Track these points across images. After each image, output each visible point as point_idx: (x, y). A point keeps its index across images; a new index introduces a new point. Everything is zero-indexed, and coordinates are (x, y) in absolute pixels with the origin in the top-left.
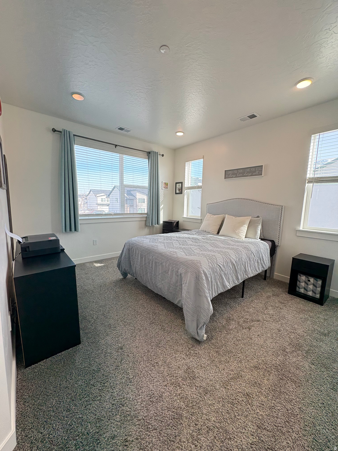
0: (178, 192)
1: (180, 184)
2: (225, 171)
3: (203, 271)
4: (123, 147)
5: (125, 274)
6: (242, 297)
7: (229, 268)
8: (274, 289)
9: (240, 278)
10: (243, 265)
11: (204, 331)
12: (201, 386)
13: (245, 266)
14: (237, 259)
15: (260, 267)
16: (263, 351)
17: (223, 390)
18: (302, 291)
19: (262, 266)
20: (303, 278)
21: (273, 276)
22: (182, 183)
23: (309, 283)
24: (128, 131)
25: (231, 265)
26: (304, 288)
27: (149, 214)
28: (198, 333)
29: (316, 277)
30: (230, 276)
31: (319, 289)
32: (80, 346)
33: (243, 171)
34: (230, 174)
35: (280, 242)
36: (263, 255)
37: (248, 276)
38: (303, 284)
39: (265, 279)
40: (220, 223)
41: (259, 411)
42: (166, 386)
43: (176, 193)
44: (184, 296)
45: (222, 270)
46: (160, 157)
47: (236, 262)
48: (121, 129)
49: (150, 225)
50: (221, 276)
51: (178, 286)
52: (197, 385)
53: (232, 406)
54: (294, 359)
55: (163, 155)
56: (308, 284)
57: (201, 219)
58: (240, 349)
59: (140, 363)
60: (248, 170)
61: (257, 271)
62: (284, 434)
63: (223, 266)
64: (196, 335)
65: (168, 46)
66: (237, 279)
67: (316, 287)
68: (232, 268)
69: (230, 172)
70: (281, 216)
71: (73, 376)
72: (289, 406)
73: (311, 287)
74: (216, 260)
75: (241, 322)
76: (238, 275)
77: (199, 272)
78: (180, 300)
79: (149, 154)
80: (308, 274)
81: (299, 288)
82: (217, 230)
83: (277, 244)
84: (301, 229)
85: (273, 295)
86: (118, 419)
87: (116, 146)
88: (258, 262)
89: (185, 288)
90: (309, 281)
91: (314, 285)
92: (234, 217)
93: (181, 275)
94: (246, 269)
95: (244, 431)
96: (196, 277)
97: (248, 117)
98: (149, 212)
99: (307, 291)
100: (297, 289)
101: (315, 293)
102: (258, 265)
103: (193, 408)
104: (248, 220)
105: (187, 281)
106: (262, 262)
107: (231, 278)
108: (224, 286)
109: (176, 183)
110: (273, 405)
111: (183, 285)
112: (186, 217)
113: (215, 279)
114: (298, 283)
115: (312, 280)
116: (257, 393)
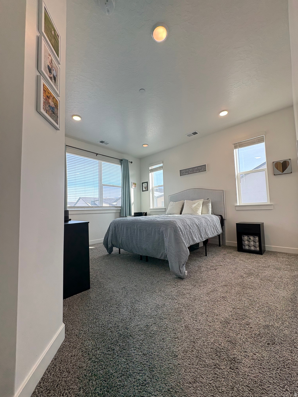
0: (144, 189)
1: (146, 184)
2: (180, 170)
3: (179, 226)
4: (103, 155)
5: (110, 250)
6: (206, 255)
7: (195, 228)
8: (228, 250)
9: (203, 236)
10: (204, 227)
11: (185, 269)
12: (190, 298)
13: (205, 228)
14: (199, 223)
15: (216, 232)
16: (227, 278)
17: (206, 297)
18: (247, 247)
19: (217, 231)
20: (245, 238)
21: (225, 243)
22: (147, 182)
23: (250, 240)
24: (107, 144)
25: (196, 226)
26: (248, 245)
27: (123, 207)
28: (180, 271)
29: (254, 234)
30: (196, 234)
31: (258, 244)
32: (91, 290)
33: (193, 169)
34: (183, 173)
35: (226, 216)
36: (216, 224)
37: (208, 236)
38: (246, 242)
39: (220, 245)
40: (181, 207)
41: (232, 302)
42: (166, 300)
43: (143, 191)
44: (167, 245)
45: (191, 228)
46: (129, 164)
47: (199, 224)
48: (102, 142)
49: (124, 216)
50: (191, 232)
51: (161, 242)
52: (188, 297)
53: (214, 302)
54: (250, 280)
55: (132, 162)
56: (249, 242)
57: (165, 209)
58: (212, 279)
59: (141, 293)
60: (196, 169)
61: (214, 234)
62: (250, 309)
63: (191, 225)
64: (180, 273)
65: (145, 89)
66: (202, 237)
67: (255, 242)
68: (197, 228)
69: (184, 171)
70: (223, 197)
71: (92, 304)
72: (251, 298)
73: (252, 243)
74: (186, 221)
75: (209, 267)
76: (201, 234)
77: (176, 227)
78: (163, 253)
79: (121, 161)
80: (248, 234)
81: (244, 246)
82: (180, 212)
83: (224, 218)
84: (238, 204)
85: (227, 253)
86: (137, 318)
87: (97, 154)
88: (213, 228)
89: (166, 240)
90: (250, 239)
91: (253, 241)
92: (191, 201)
93: (162, 232)
94: (206, 231)
95: (225, 311)
96: (174, 231)
97: (192, 133)
98: (123, 205)
99: (250, 246)
100: (243, 247)
101: (256, 247)
102: (214, 230)
103: (188, 307)
104: (201, 202)
105: (168, 235)
106: (216, 228)
107: (197, 235)
108: (193, 240)
109: (143, 183)
110: (241, 299)
111: (165, 239)
112: (152, 208)
113: (187, 234)
114: (243, 242)
115: (252, 238)
116: (229, 296)
